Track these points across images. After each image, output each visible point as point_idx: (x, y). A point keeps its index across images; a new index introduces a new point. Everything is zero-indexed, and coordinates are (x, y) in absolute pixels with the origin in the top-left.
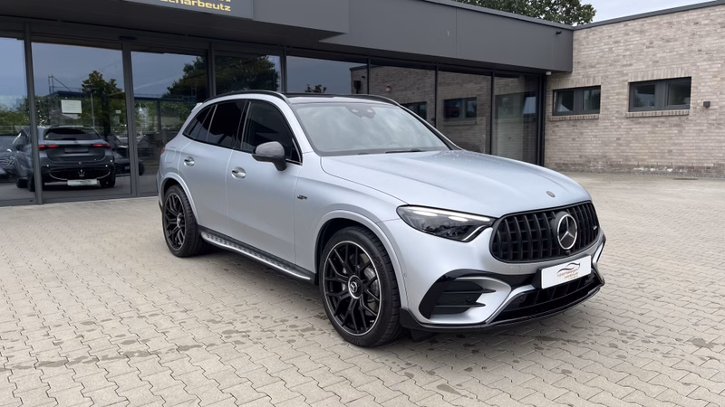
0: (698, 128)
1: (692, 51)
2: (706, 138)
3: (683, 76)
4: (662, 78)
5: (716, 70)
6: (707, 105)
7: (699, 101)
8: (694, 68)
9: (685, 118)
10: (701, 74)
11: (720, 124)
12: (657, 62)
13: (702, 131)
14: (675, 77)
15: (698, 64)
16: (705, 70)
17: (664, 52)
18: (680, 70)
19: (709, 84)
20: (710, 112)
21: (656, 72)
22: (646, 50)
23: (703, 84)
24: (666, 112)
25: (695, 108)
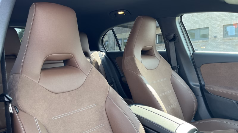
0: (212, 46)
1: (209, 17)
2: (215, 50)
3: (205, 27)
4: (198, 28)
5: (218, 24)
6: (215, 37)
7: (212, 36)
8: (209, 24)
9: (207, 42)
10: (212, 26)
11: (221, 44)
12: (195, 22)
13: (214, 47)
14: (203, 27)
15: (211, 22)
16: (214, 24)
17: (198, 18)
18: (204, 25)
19: (216, 29)
20: (216, 40)
21: (195, 26)
22: (191, 18)
23: (214, 29)
24: (200, 41)
25: (211, 39)
